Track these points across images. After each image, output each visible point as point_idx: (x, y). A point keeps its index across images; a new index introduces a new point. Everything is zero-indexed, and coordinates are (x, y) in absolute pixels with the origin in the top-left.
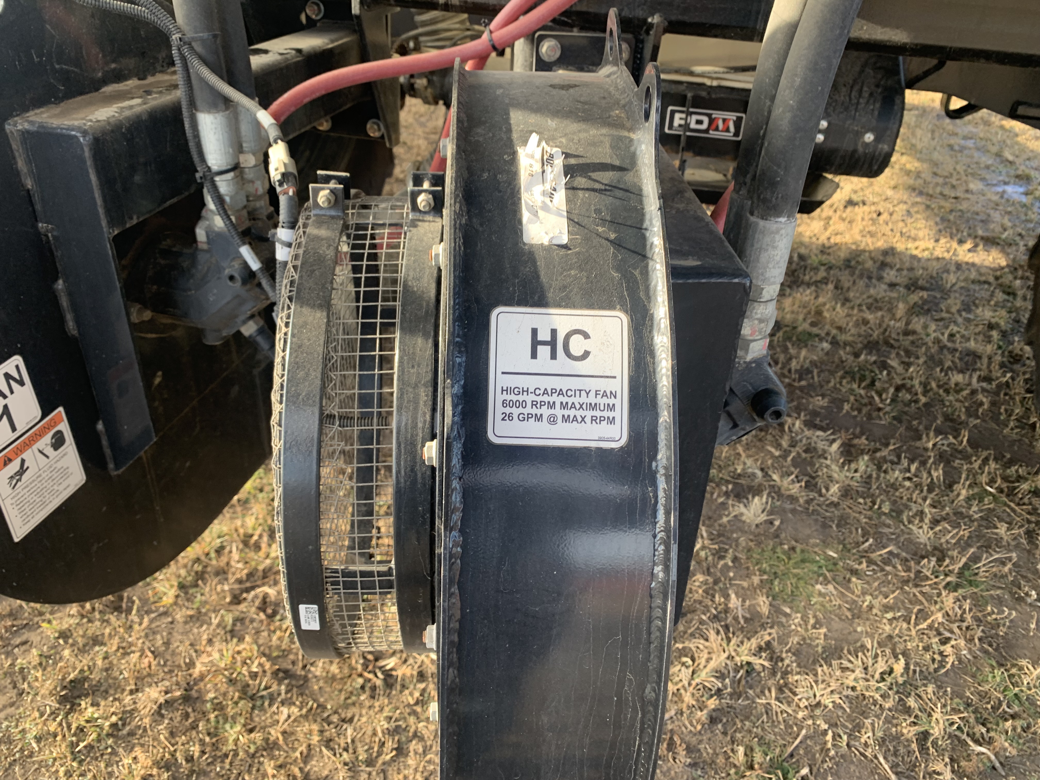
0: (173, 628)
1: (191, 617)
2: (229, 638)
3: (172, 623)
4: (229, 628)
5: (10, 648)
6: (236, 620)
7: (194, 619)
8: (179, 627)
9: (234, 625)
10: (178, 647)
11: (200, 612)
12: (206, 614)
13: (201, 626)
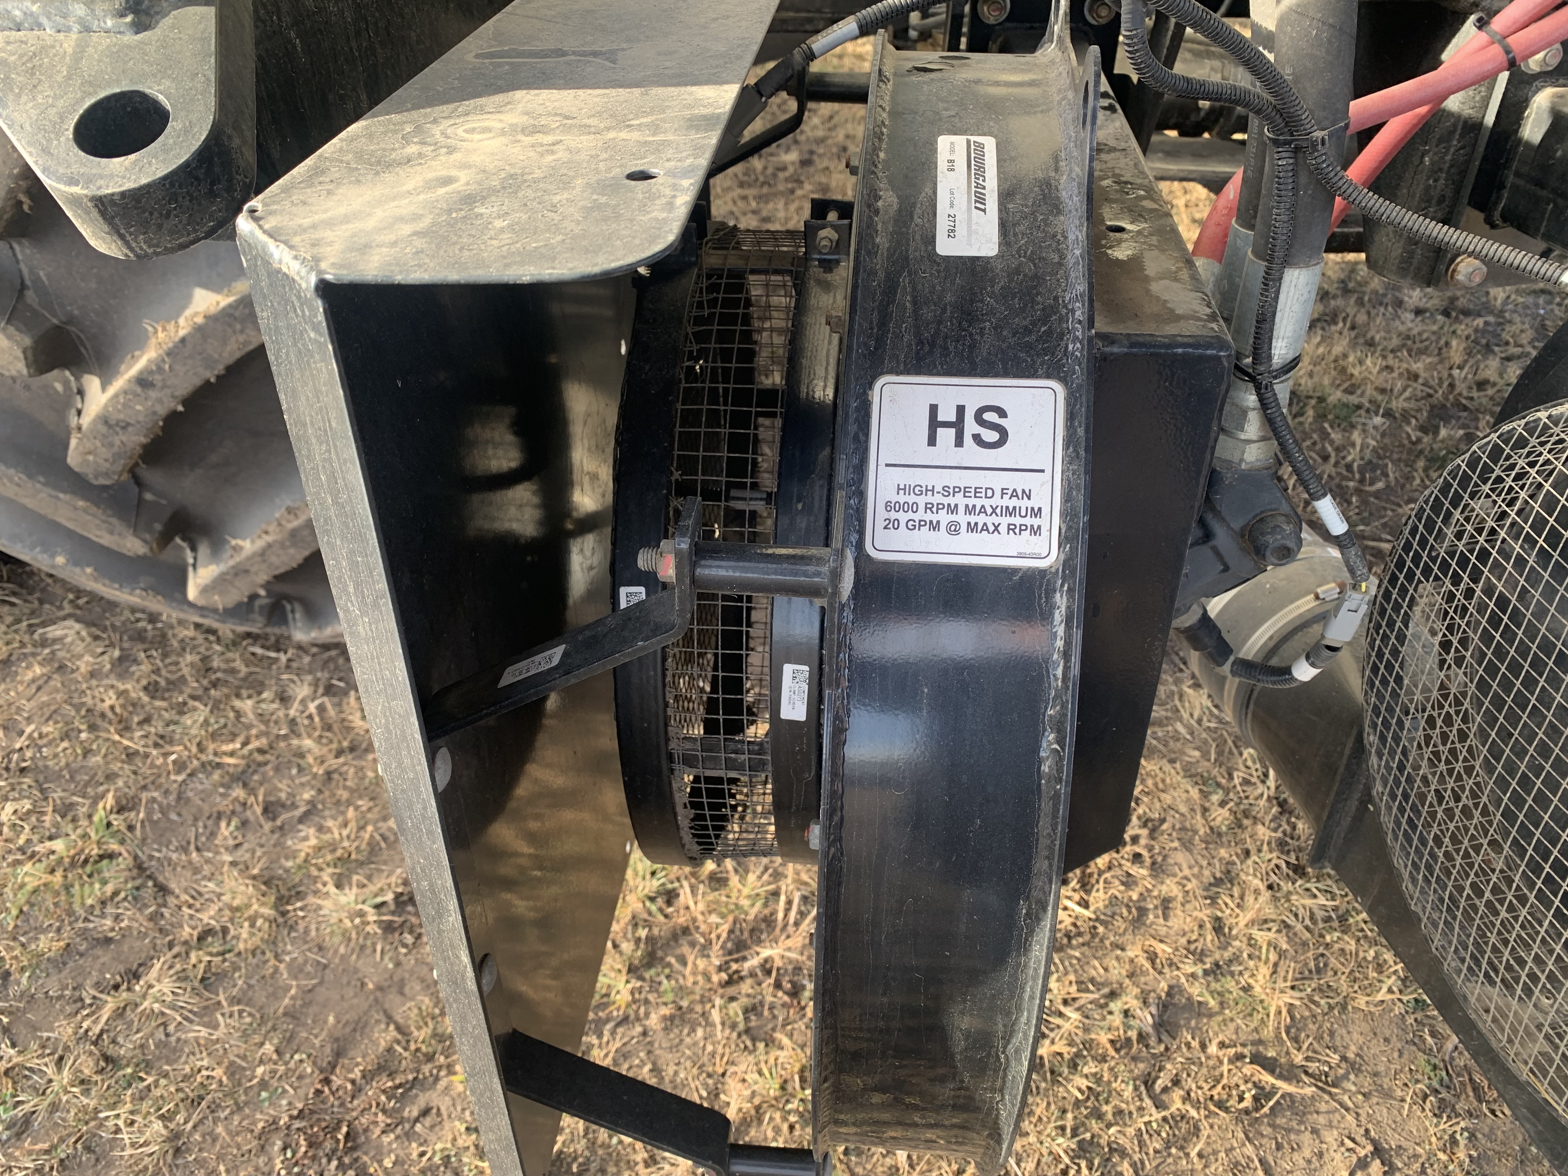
0: (651, 1043)
1: (672, 1018)
2: (749, 1043)
3: (645, 1034)
4: (741, 1026)
5: (407, 1126)
6: (746, 1011)
7: (677, 1022)
8: (660, 1039)
9: (747, 1019)
10: (676, 1073)
11: (680, 1008)
12: (691, 1010)
13: (693, 1030)
